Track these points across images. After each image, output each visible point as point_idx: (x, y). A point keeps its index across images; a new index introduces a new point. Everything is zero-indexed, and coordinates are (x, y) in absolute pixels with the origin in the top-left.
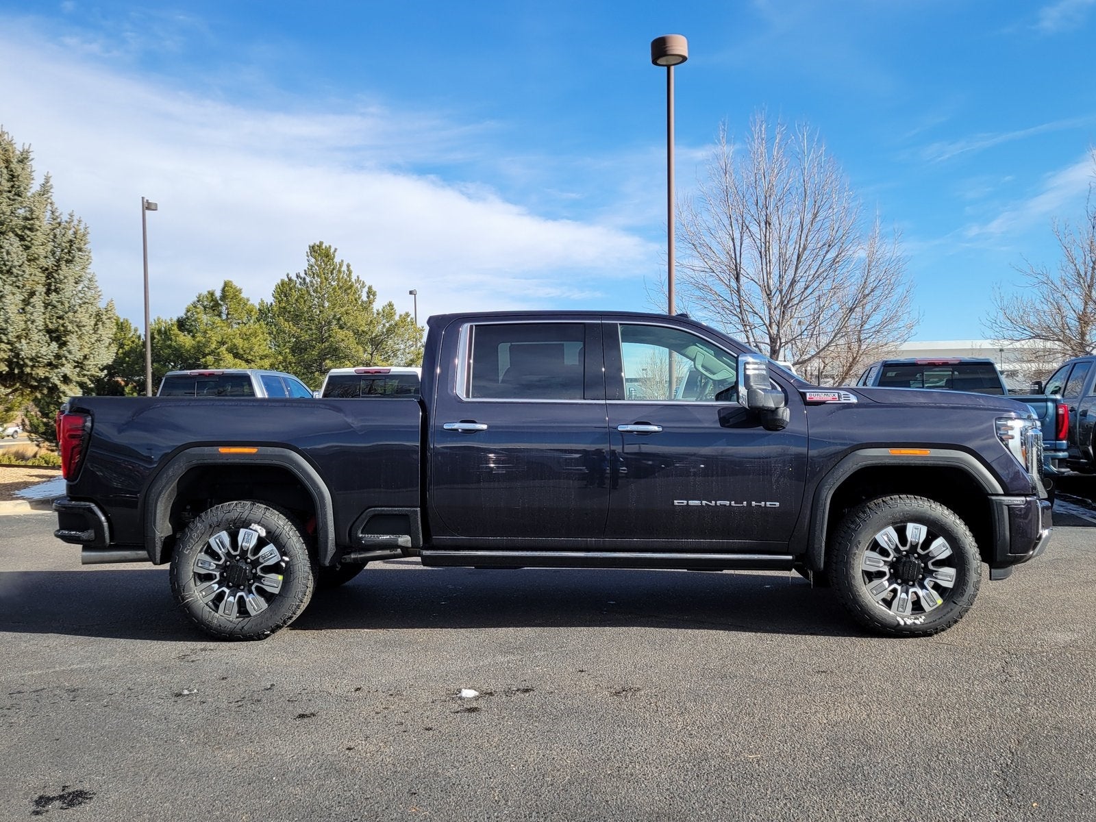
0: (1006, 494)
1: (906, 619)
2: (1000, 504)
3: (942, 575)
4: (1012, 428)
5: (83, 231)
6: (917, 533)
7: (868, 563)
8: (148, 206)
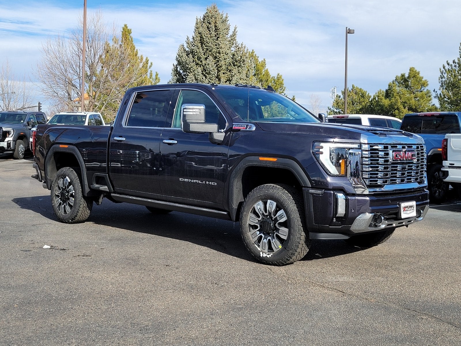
0: (313, 188)
1: (265, 254)
2: (308, 193)
3: (281, 232)
4: (322, 148)
5: (246, 51)
6: (272, 205)
7: (251, 220)
8: (349, 32)
